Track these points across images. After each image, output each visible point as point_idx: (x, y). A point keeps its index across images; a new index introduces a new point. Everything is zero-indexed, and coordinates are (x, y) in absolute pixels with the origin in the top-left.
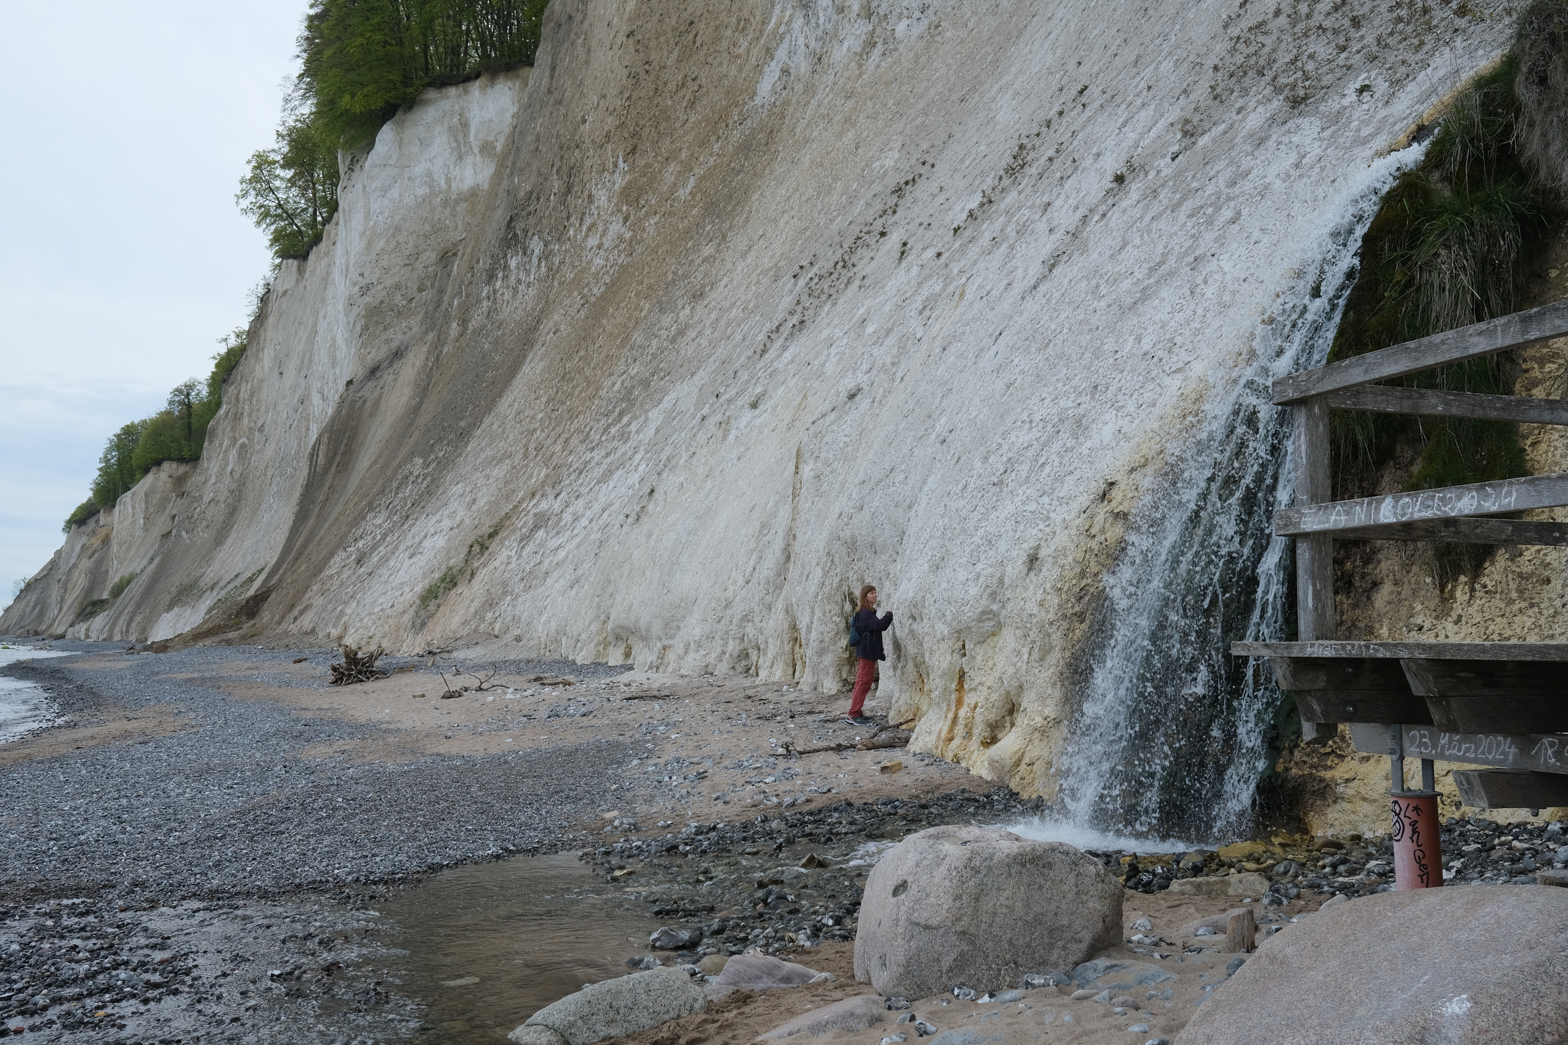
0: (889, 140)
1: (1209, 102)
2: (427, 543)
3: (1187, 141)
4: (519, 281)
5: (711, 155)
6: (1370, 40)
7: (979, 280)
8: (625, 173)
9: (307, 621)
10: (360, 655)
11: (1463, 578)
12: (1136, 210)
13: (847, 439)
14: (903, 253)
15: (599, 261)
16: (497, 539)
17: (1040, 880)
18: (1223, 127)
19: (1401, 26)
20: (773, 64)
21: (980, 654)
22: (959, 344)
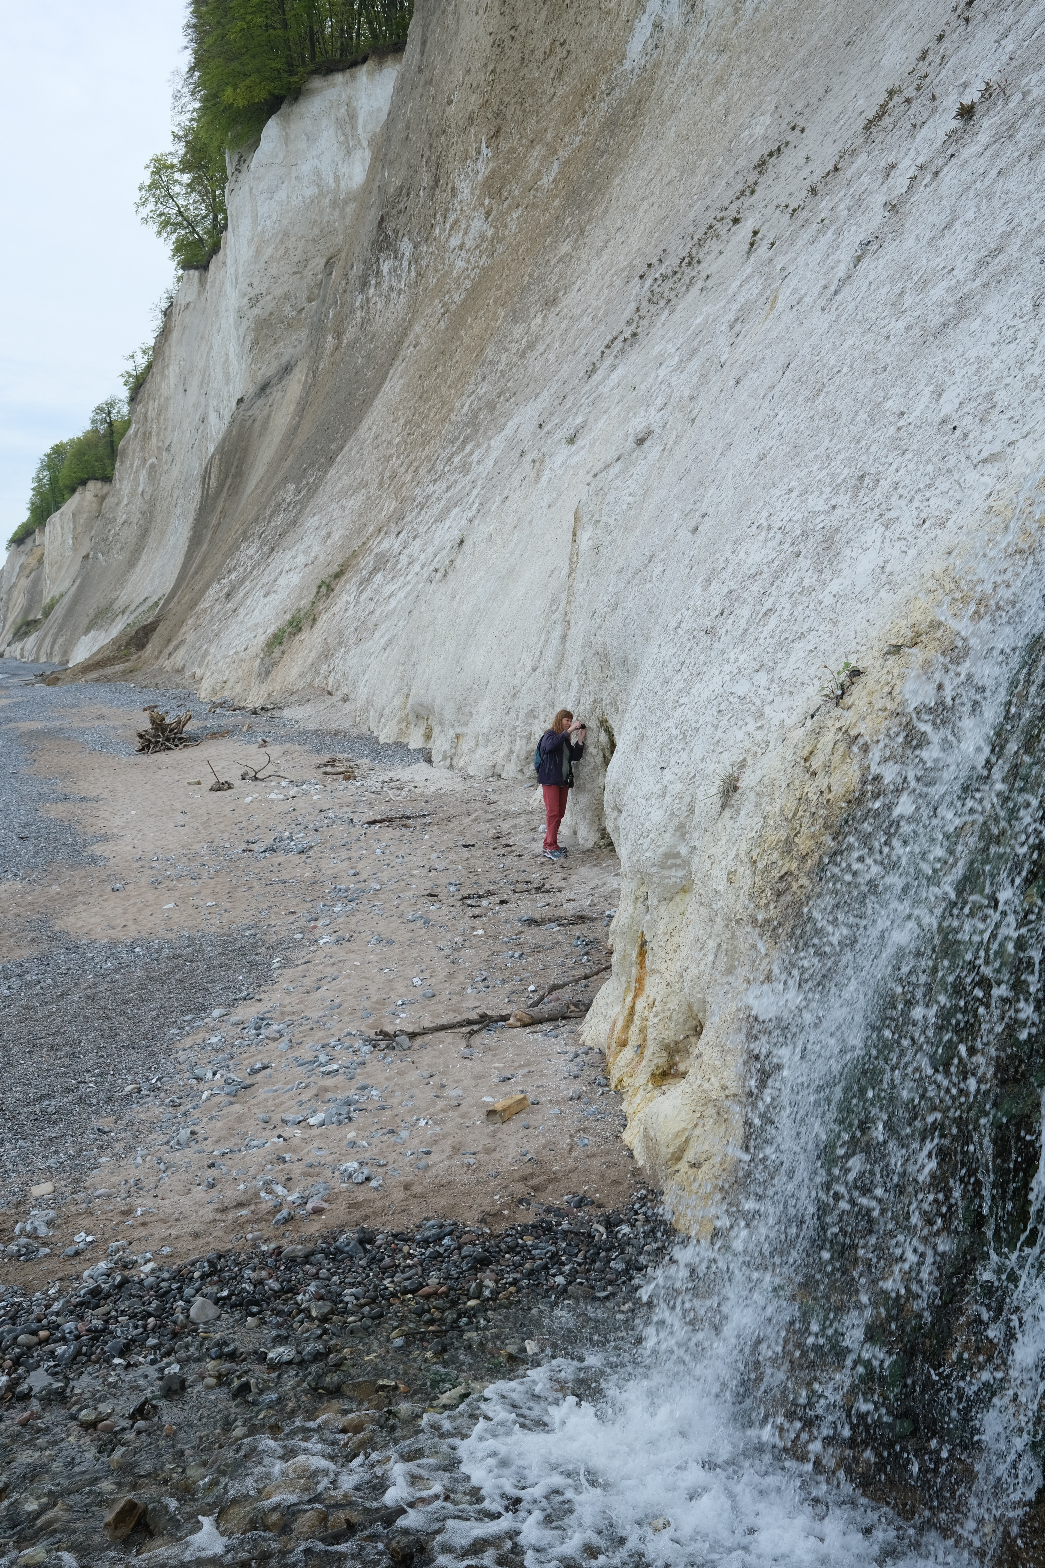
0: (762, 102)
2: (282, 581)
4: (391, 288)
5: (576, 134)
7: (795, 281)
8: (489, 159)
9: (179, 658)
10: (167, 721)
12: (981, 161)
13: (631, 499)
14: (752, 244)
15: (460, 264)
16: (343, 579)
20: (645, 18)
21: (665, 916)
22: (756, 375)
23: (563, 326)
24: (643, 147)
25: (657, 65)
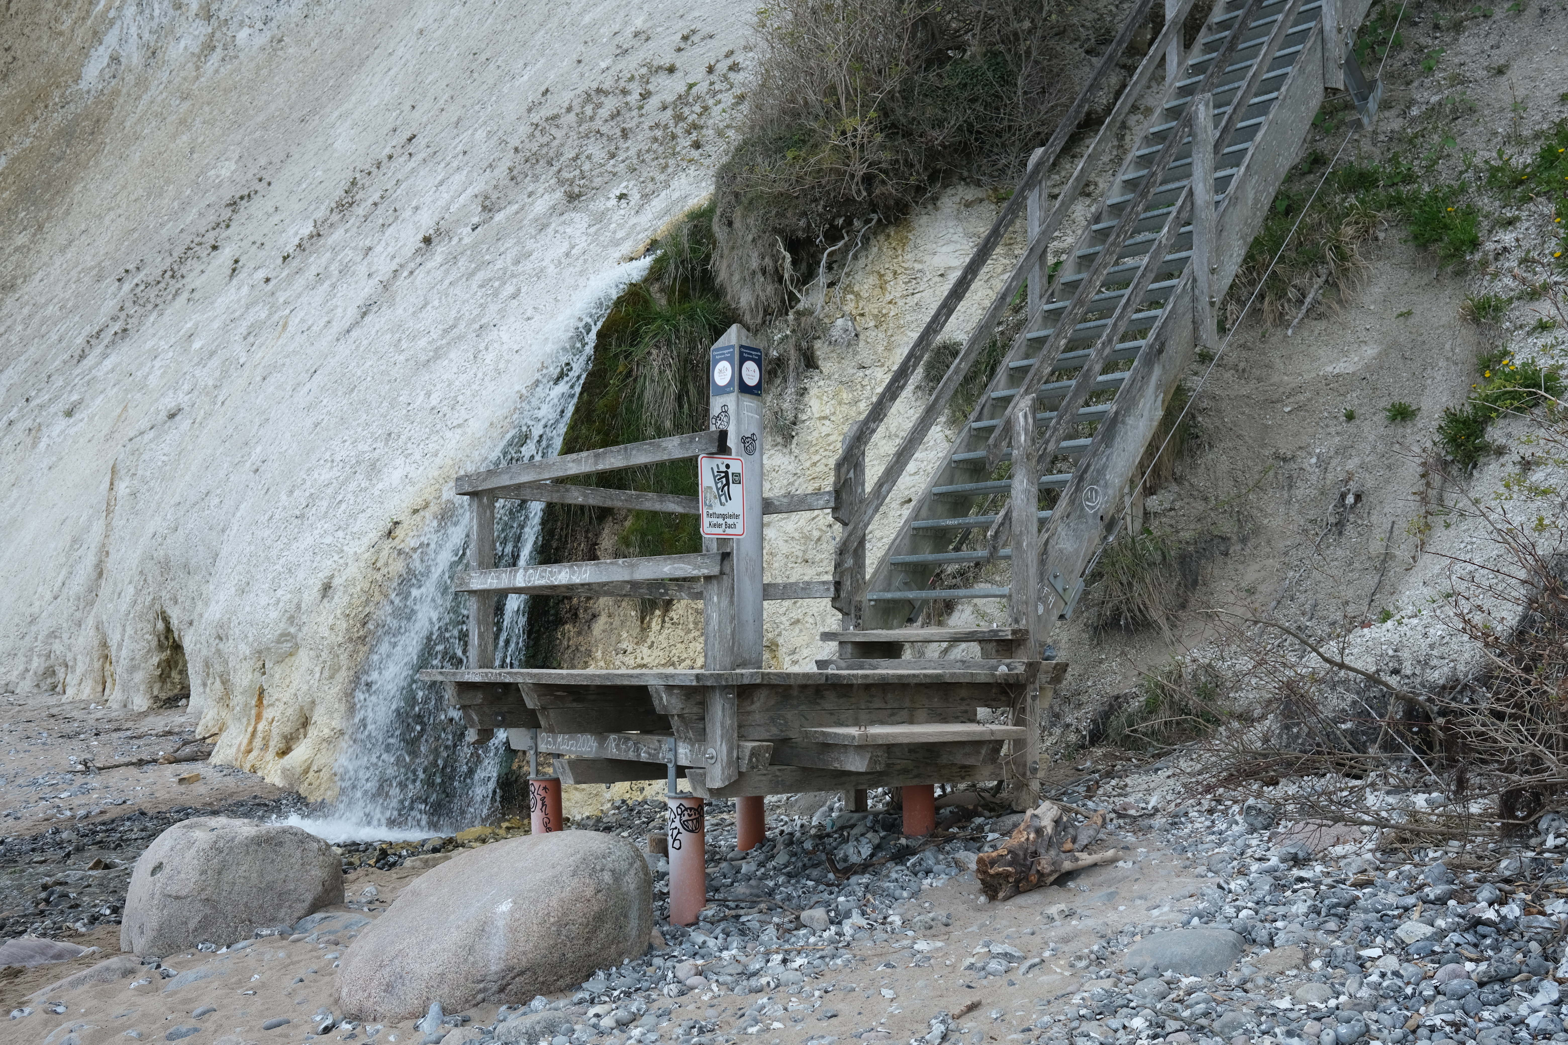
0: (226, 150)
1: (507, 182)
3: (485, 215)
5: (26, 135)
6: (632, 152)
7: (302, 314)
11: (657, 612)
12: (439, 272)
13: (165, 458)
14: (234, 270)
17: (272, 856)
18: (515, 207)
19: (655, 146)
20: (101, 49)
21: (278, 672)
22: (279, 375)
23: (26, 311)
24: (106, 164)
25: (116, 93)
